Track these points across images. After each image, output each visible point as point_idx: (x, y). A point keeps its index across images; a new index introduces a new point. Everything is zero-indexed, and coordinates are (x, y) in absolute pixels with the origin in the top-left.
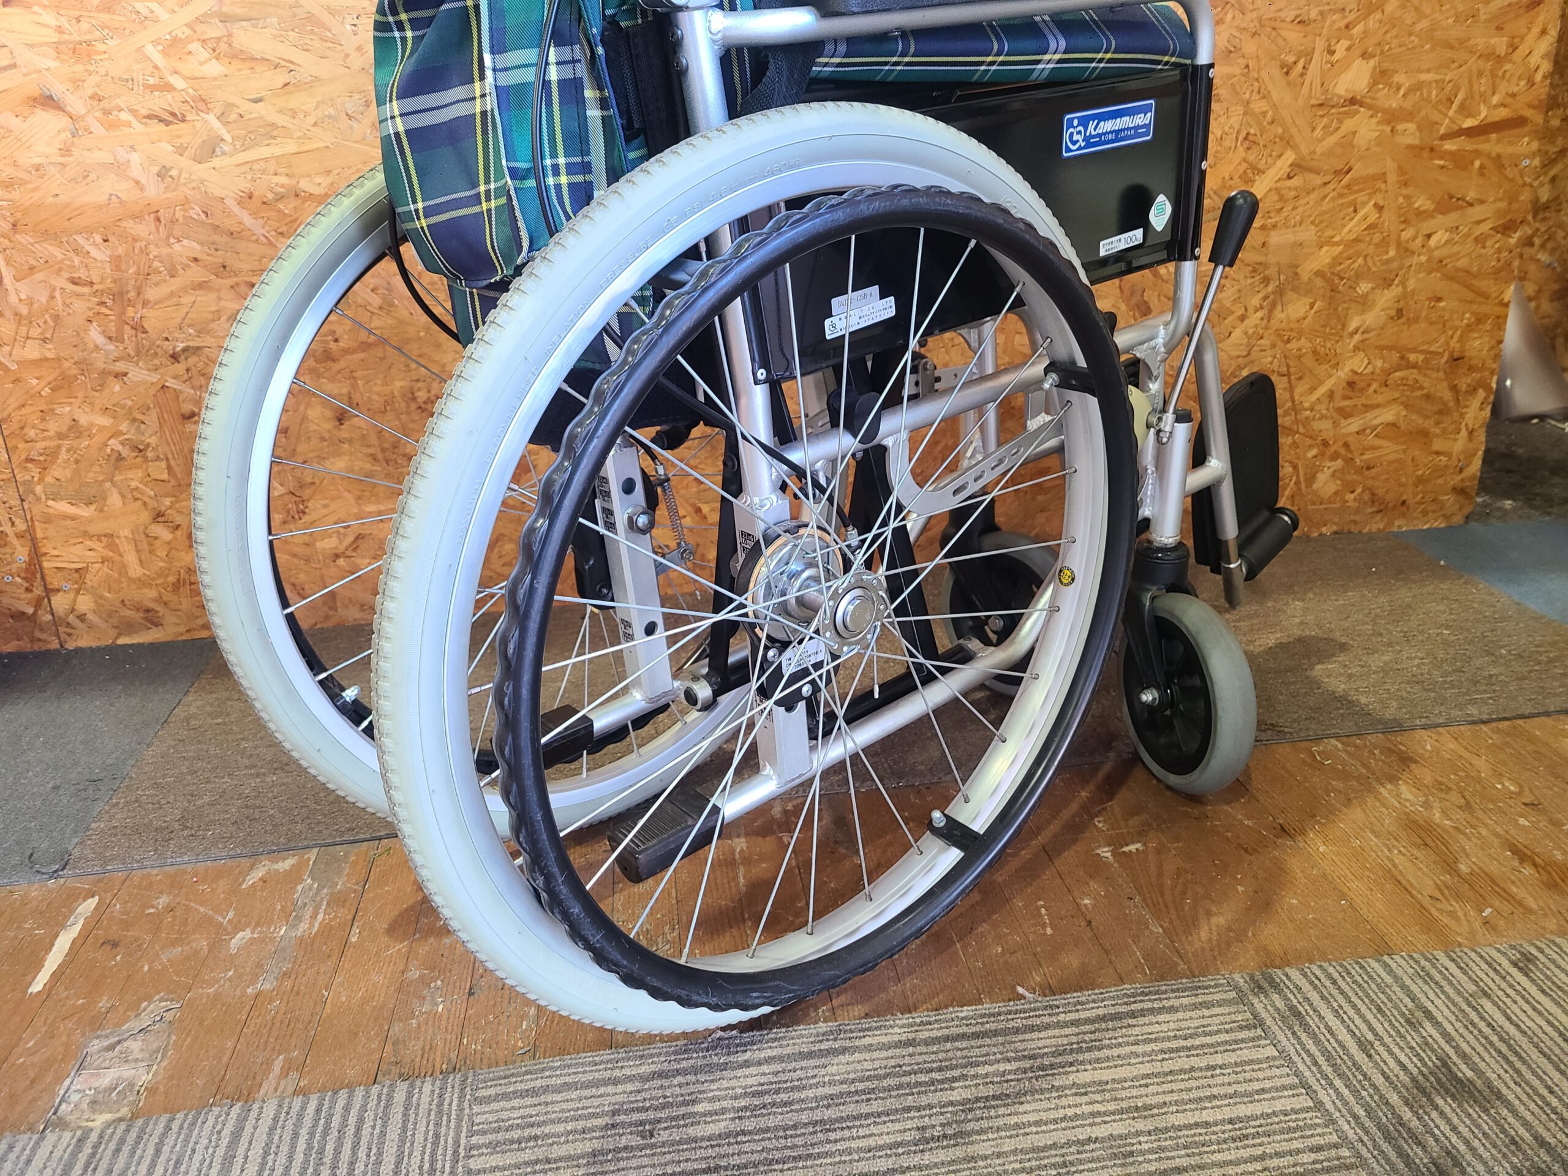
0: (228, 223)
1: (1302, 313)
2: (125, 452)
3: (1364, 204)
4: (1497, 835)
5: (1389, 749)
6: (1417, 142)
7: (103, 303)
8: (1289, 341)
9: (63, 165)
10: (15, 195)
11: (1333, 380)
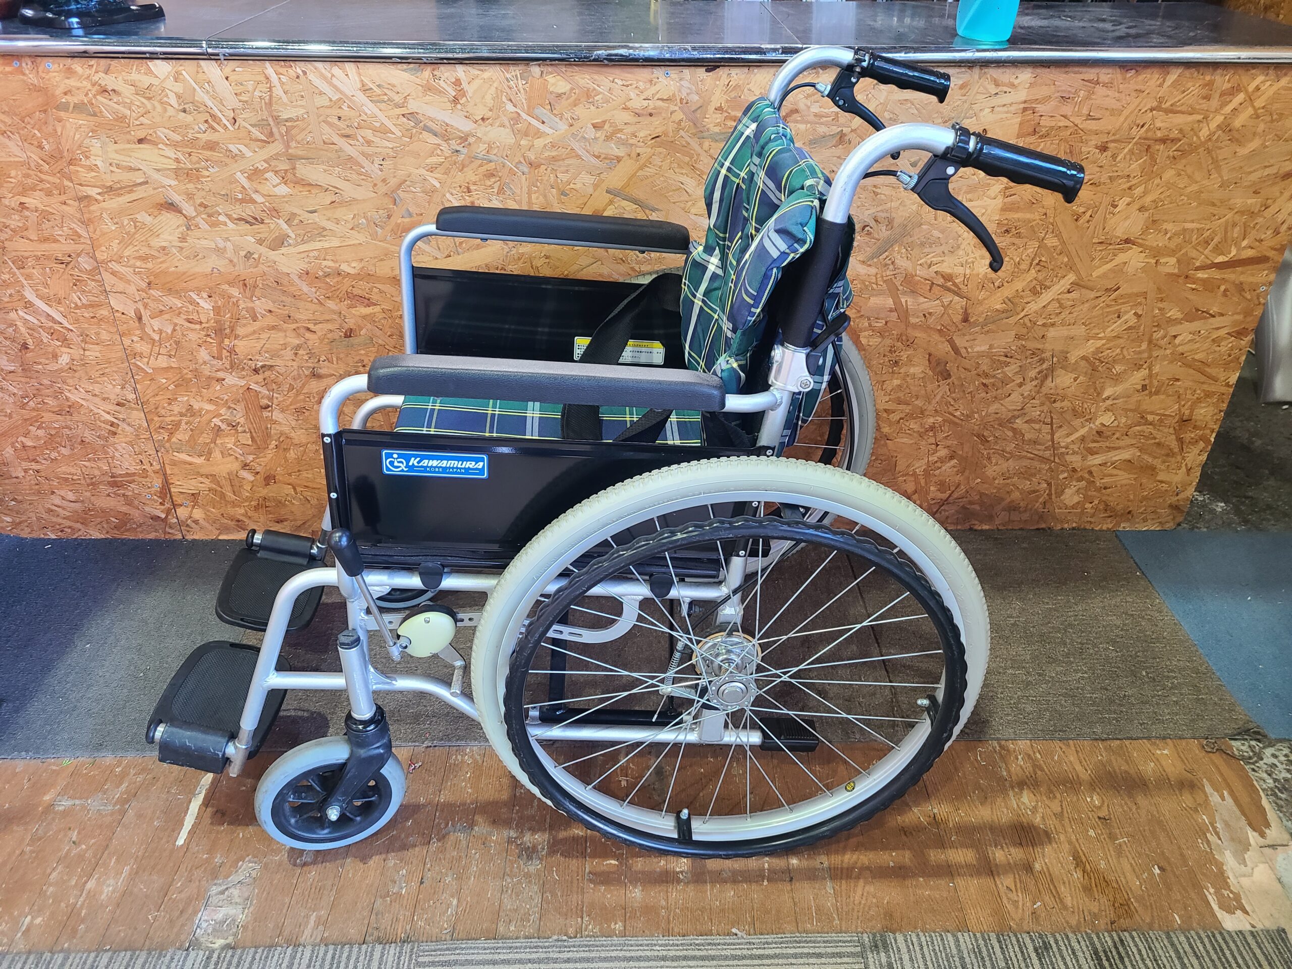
0: (292, 289)
1: (1067, 384)
2: (223, 426)
3: (1126, 312)
6: (1176, 271)
7: (208, 335)
8: (1055, 401)
9: (182, 248)
10: (150, 265)
11: (1086, 429)
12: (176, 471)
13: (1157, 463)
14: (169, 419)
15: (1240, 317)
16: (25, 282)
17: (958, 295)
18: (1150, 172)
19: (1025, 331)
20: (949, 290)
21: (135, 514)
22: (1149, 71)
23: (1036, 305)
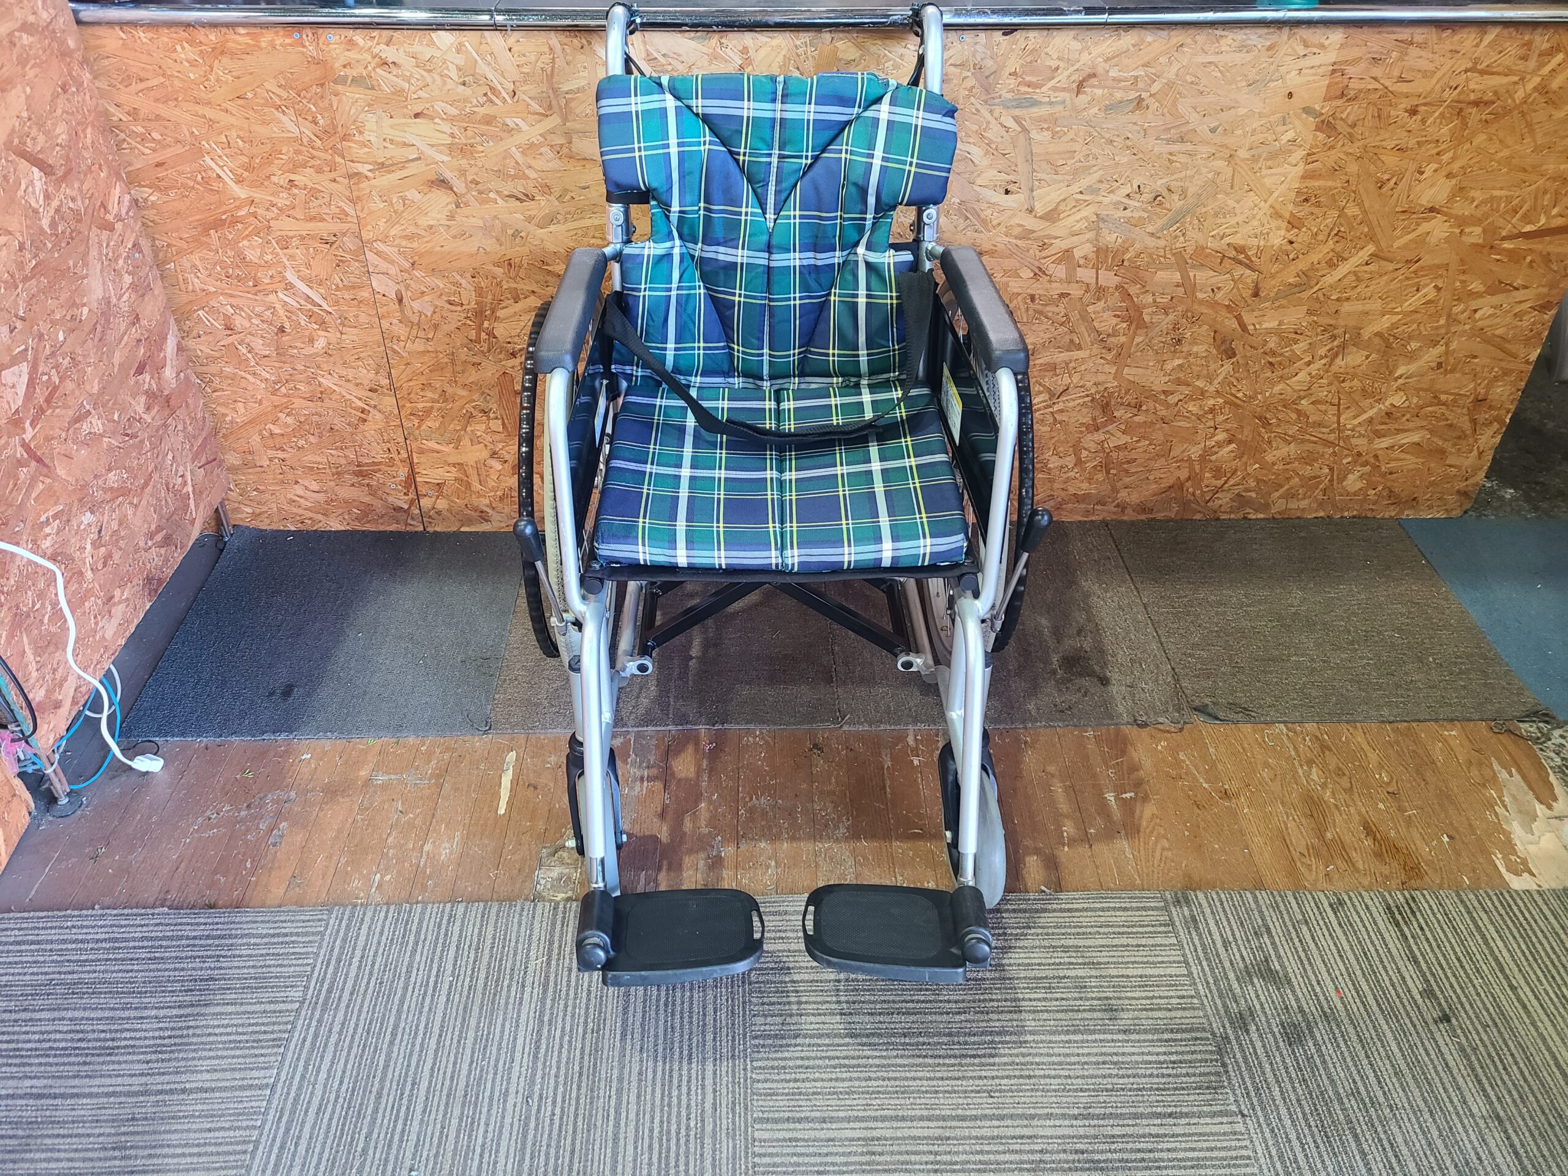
1: (1358, 362)
2: (475, 413)
3: (1426, 286)
4: (1360, 814)
5: (1316, 737)
6: (1481, 241)
7: (468, 318)
8: (1343, 381)
9: (449, 227)
10: (415, 245)
11: (1375, 410)
12: (423, 459)
13: (1447, 446)
14: (420, 406)
15: (1545, 290)
16: (287, 263)
17: (1250, 268)
18: (1458, 138)
19: (1318, 305)
20: (1240, 263)
21: (378, 504)
22: (1466, 30)
23: (1332, 278)
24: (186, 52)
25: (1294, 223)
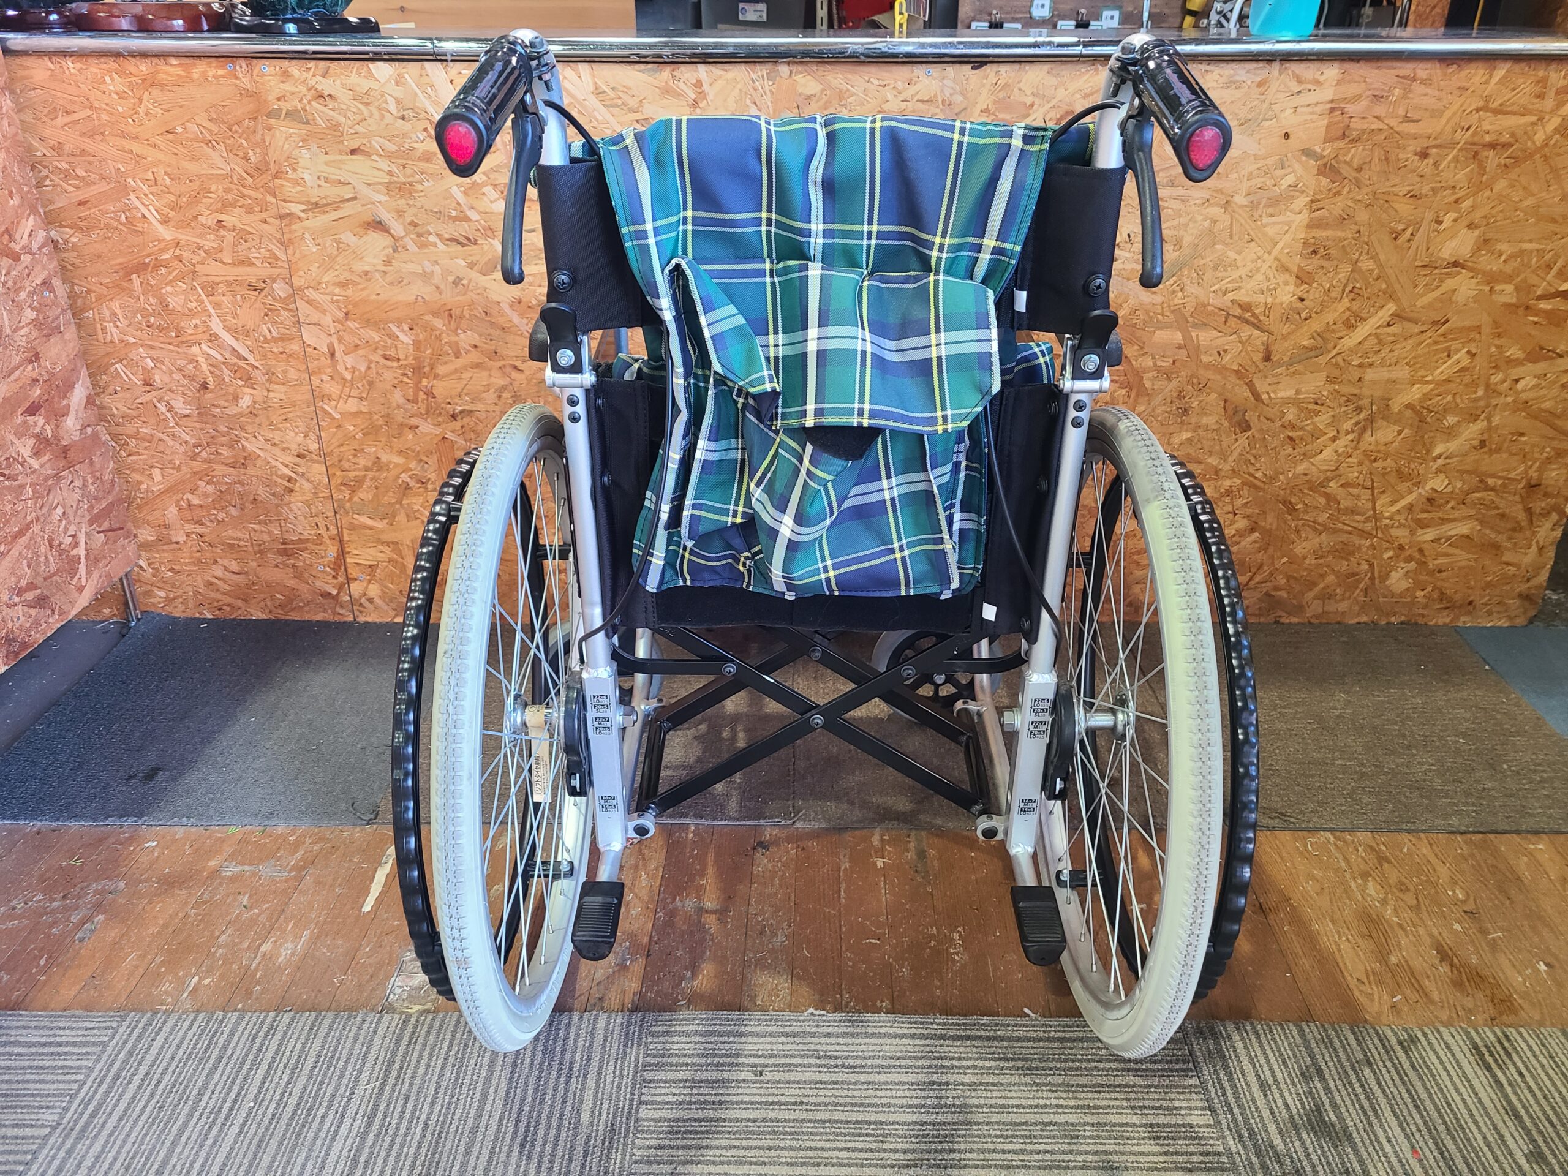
0: (501, 321)
1: (1390, 438)
2: (412, 484)
3: (1458, 351)
4: (1431, 936)
5: (1371, 847)
6: (1514, 300)
7: (405, 375)
8: (1375, 460)
9: (385, 273)
10: (349, 292)
11: (1414, 495)
12: (354, 537)
13: (1501, 539)
14: (352, 474)
16: (212, 311)
17: (1258, 328)
18: (1478, 186)
19: (1337, 373)
20: (1247, 322)
21: (304, 589)
22: (1473, 65)
23: (1351, 341)
24: (114, 83)
25: (1302, 278)
